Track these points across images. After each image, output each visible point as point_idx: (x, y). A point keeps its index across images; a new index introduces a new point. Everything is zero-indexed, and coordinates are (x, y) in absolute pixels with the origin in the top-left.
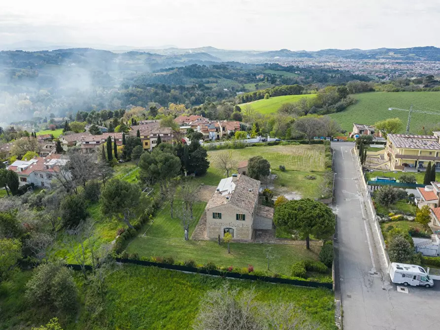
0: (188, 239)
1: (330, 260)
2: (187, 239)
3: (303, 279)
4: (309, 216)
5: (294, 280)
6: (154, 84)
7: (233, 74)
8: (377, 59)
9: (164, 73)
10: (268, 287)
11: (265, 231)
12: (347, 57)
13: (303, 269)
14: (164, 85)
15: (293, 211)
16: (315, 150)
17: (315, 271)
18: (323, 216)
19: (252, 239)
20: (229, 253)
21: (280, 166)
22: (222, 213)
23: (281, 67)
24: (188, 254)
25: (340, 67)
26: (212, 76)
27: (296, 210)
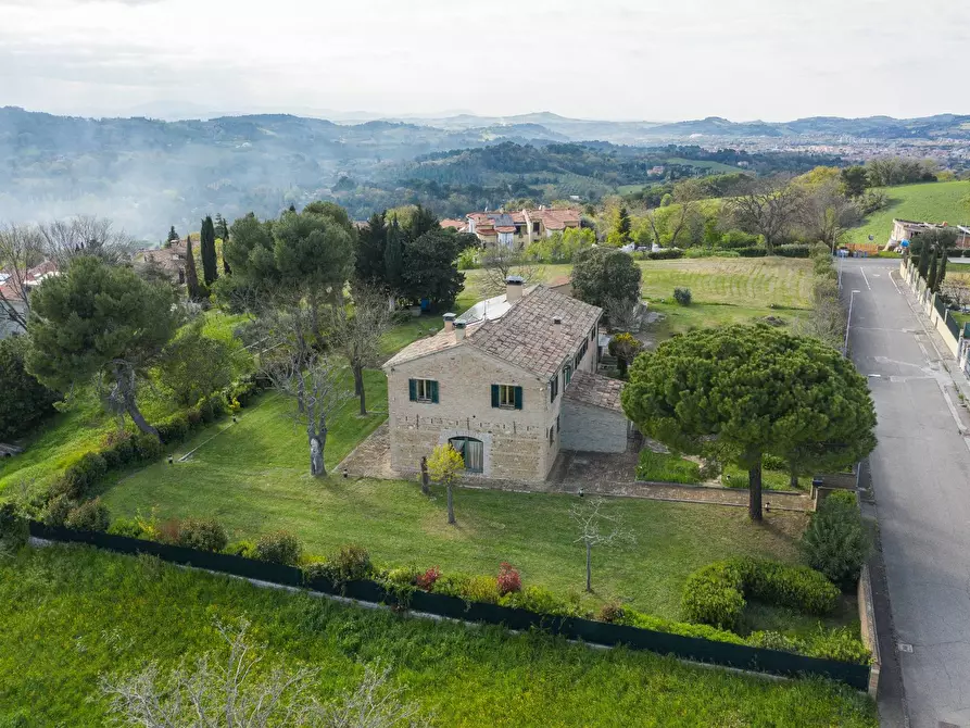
0: (324, 473)
1: (850, 562)
2: (319, 472)
3: (730, 637)
4: (762, 373)
5: (687, 638)
6: (412, 181)
7: (594, 165)
8: (932, 139)
9: (439, 162)
10: (573, 662)
11: (600, 459)
12: (859, 136)
13: (730, 592)
14: (434, 183)
15: (698, 360)
16: (784, 267)
17: (786, 606)
18: (822, 378)
19: (548, 479)
20: (452, 522)
21: (677, 293)
22: (441, 383)
23: (707, 152)
24: (299, 521)
25: (844, 155)
26: (544, 168)
27: (709, 356)
